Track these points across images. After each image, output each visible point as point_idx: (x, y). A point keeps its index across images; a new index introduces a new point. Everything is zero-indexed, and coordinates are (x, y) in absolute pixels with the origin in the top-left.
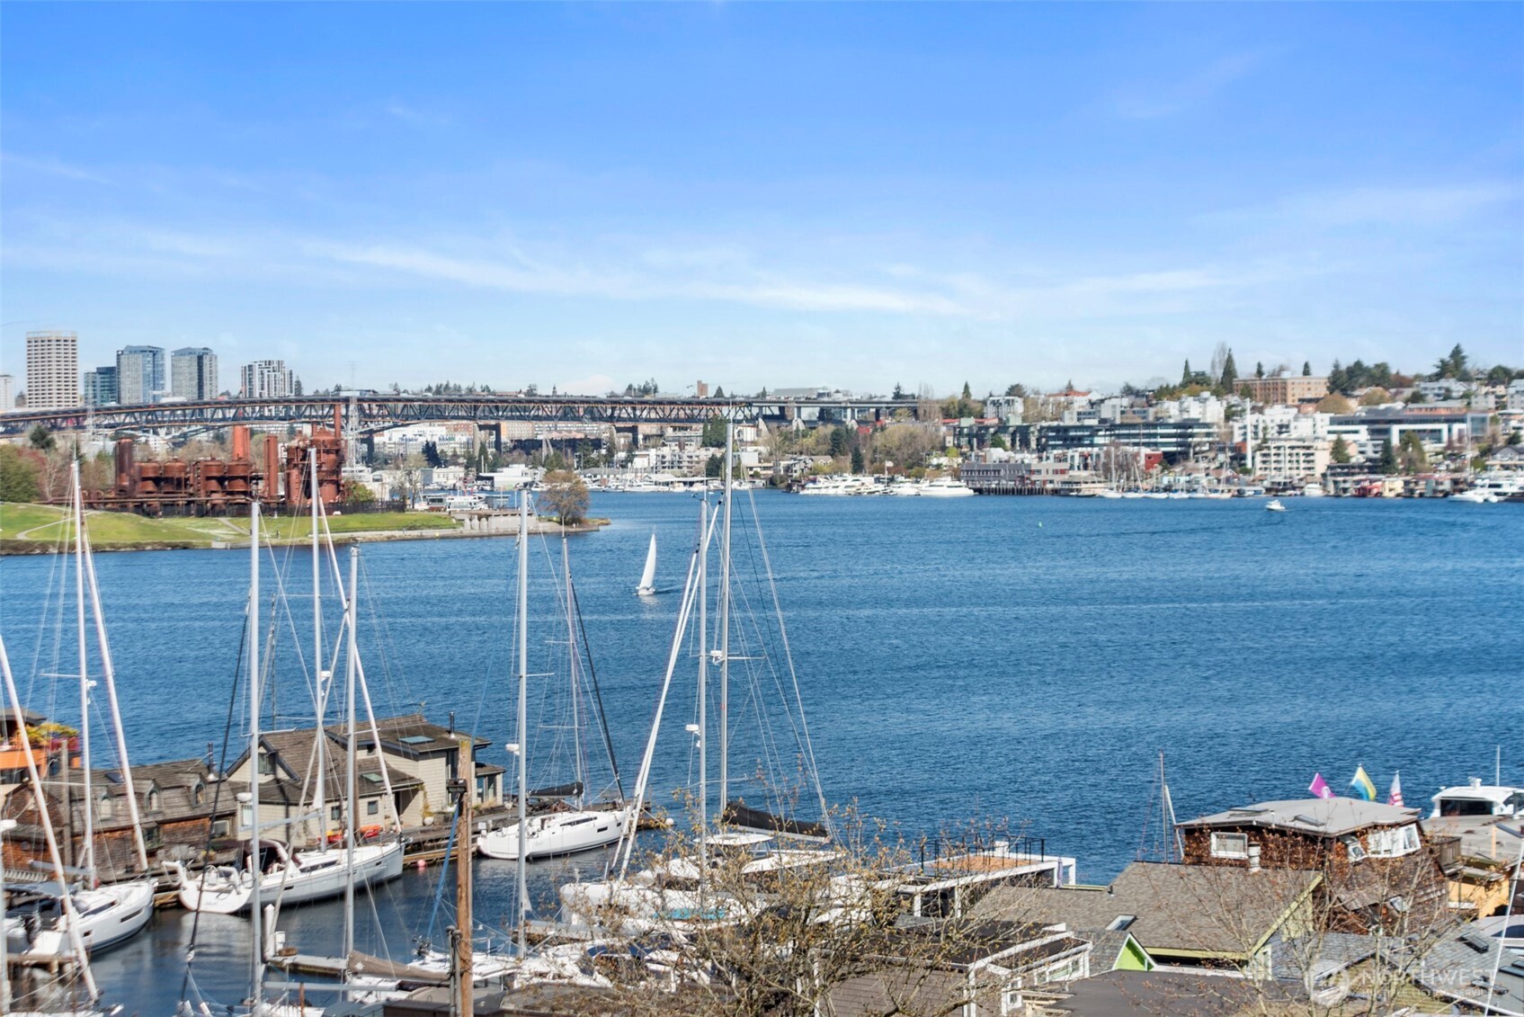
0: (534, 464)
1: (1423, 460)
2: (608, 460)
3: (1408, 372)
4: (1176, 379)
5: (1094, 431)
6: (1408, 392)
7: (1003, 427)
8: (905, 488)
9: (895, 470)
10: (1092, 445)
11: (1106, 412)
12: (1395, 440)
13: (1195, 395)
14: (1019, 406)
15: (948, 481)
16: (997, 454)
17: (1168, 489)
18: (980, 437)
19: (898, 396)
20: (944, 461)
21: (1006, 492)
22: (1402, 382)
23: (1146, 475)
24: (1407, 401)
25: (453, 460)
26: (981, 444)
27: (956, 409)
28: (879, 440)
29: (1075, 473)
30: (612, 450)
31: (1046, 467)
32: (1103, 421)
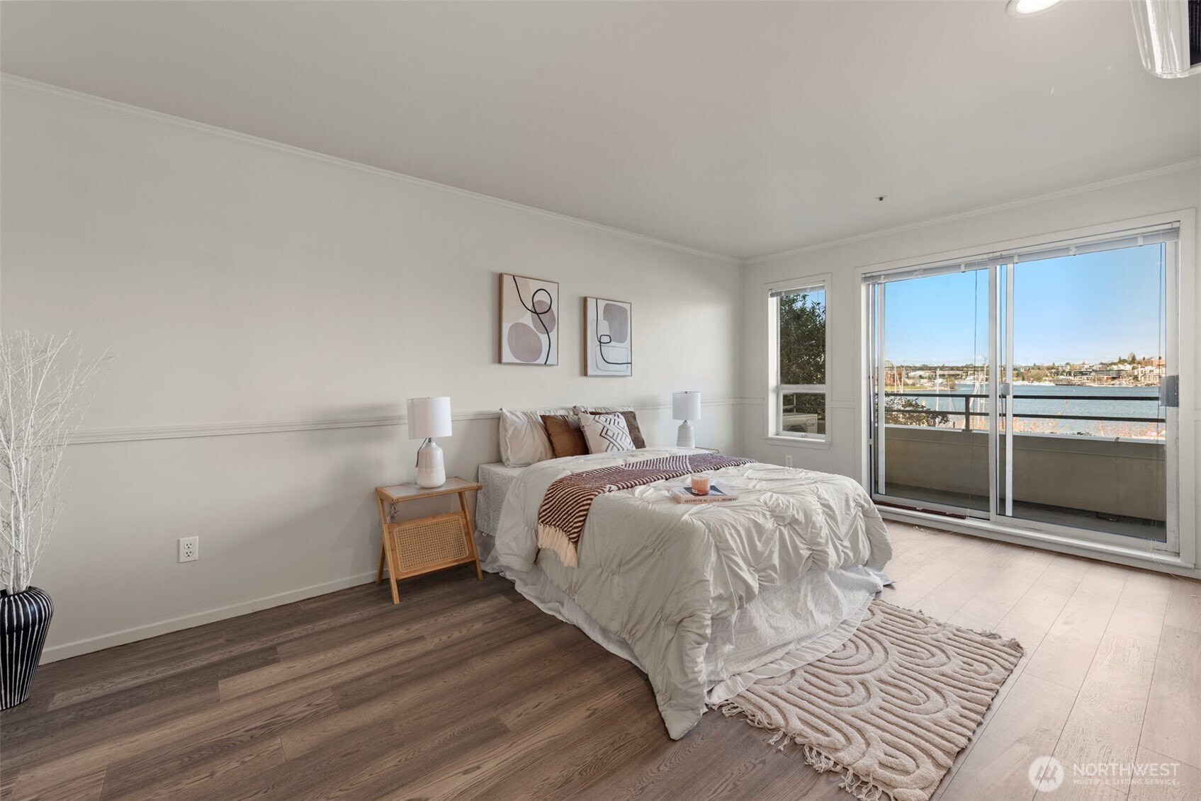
0: (944, 379)
2: (961, 378)
4: (1117, 361)
5: (1091, 372)
7: (1064, 371)
8: (1036, 383)
9: (1034, 380)
10: (1090, 375)
11: (1094, 368)
13: (1123, 364)
15: (1048, 382)
16: (1062, 377)
17: (1113, 384)
18: (1057, 374)
19: (1035, 365)
20: (1047, 378)
23: (1106, 381)
25: (926, 378)
26: (1058, 375)
27: (1050, 368)
28: (1029, 374)
29: (1084, 381)
30: (962, 376)
31: (1076, 380)
32: (1093, 370)
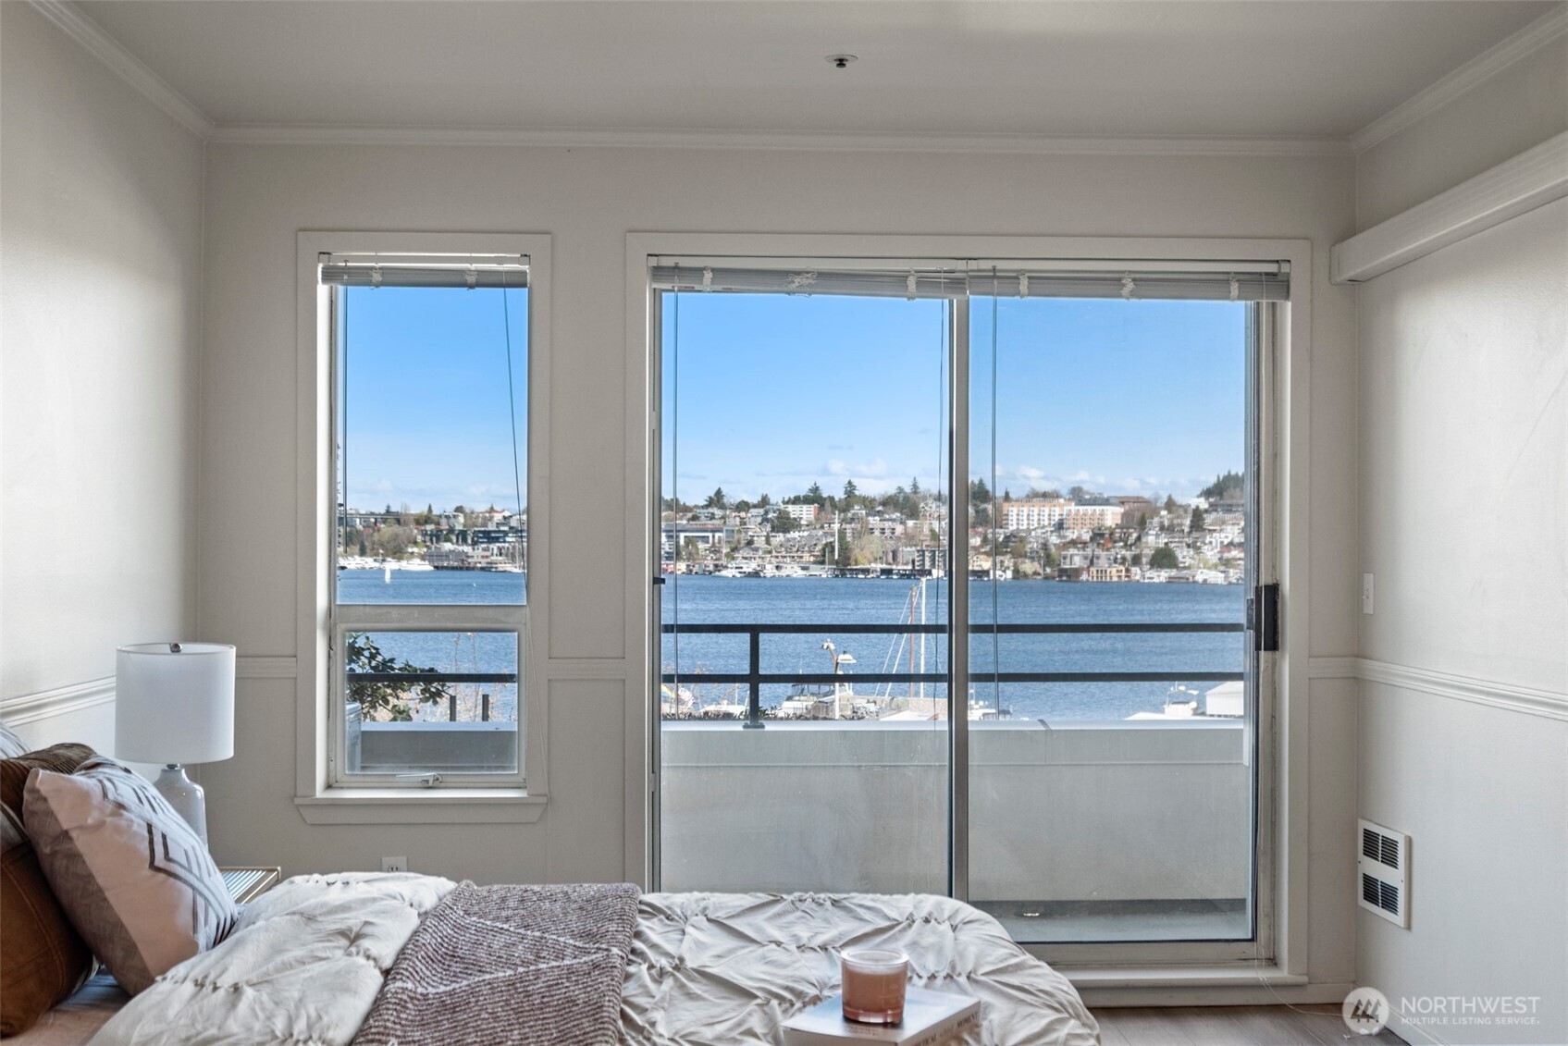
1: (698, 553)
3: (690, 503)
5: (506, 534)
6: (690, 515)
7: (451, 530)
8: (391, 565)
9: (386, 555)
10: (505, 542)
11: (513, 523)
12: (682, 542)
14: (461, 519)
15: (417, 561)
16: (447, 546)
18: (438, 536)
19: (388, 512)
20: (415, 550)
21: (453, 568)
22: (686, 509)
24: (689, 520)
26: (438, 540)
27: (422, 520)
28: (376, 537)
29: (494, 558)
31: (477, 554)
32: (511, 528)
